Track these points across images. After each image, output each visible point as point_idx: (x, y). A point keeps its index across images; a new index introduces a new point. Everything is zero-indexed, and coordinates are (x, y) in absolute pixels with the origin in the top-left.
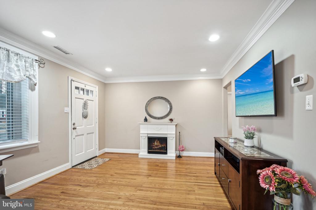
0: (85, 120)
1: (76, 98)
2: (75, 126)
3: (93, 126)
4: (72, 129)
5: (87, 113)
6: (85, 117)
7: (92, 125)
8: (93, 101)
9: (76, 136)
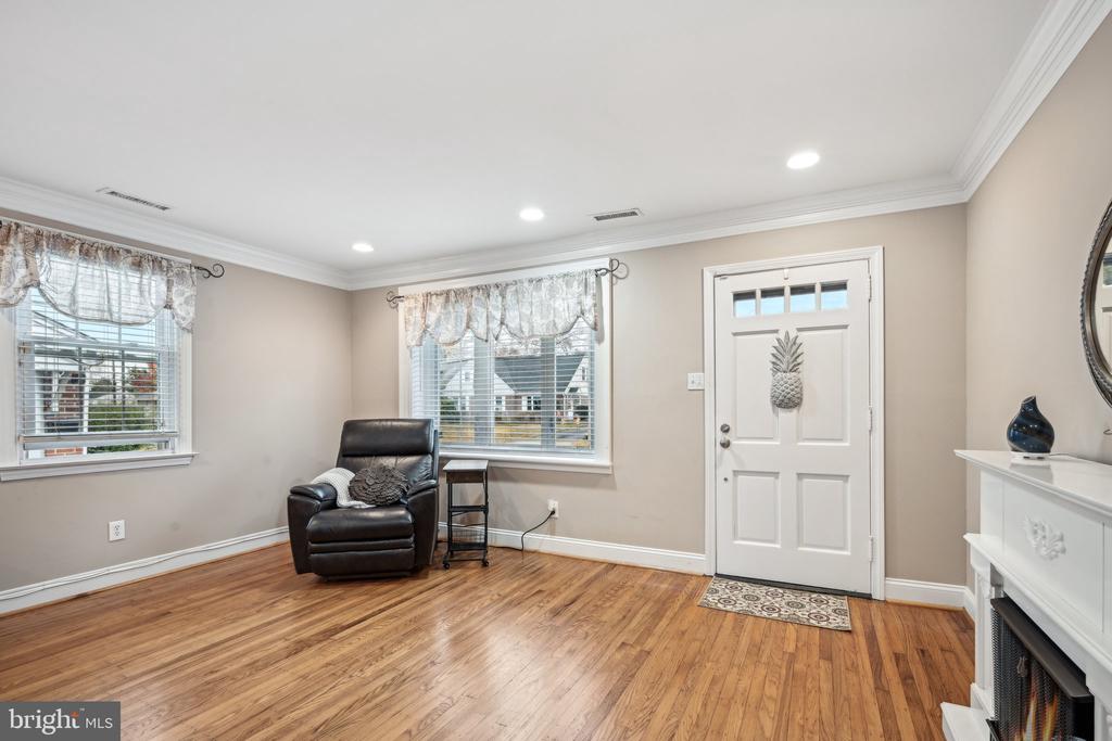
0: (786, 416)
1: (735, 334)
2: (727, 437)
3: (847, 444)
4: (718, 444)
5: (799, 386)
6: (788, 401)
7: (841, 440)
8: (845, 327)
9: (736, 473)
